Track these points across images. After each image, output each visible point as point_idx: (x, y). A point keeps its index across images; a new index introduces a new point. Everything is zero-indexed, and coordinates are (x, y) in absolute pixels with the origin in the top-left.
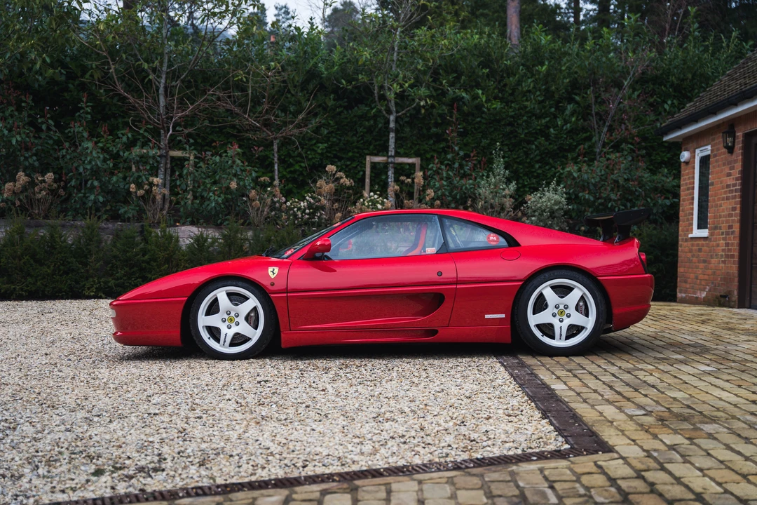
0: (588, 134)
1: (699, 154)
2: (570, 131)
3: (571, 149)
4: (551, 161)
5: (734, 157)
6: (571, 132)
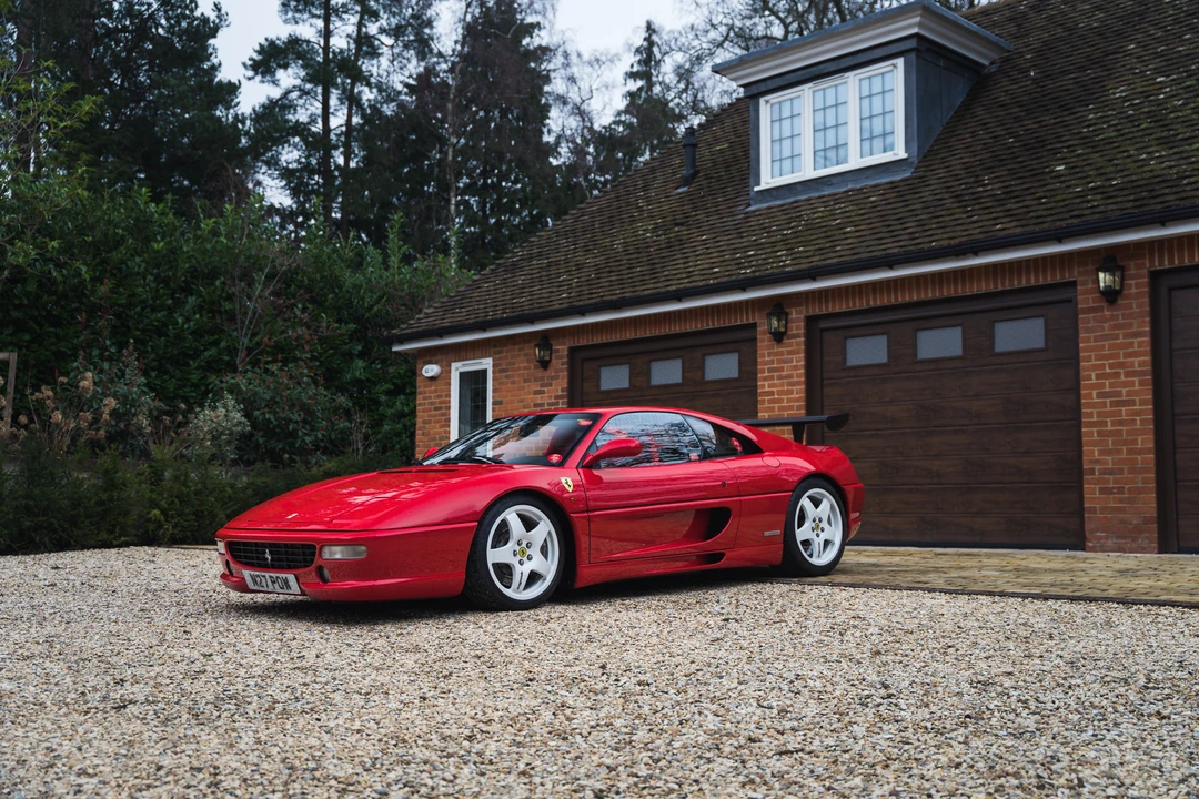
0: (216, 337)
1: (457, 368)
2: (193, 333)
3: (196, 355)
4: (171, 369)
5: (551, 372)
6: (197, 334)
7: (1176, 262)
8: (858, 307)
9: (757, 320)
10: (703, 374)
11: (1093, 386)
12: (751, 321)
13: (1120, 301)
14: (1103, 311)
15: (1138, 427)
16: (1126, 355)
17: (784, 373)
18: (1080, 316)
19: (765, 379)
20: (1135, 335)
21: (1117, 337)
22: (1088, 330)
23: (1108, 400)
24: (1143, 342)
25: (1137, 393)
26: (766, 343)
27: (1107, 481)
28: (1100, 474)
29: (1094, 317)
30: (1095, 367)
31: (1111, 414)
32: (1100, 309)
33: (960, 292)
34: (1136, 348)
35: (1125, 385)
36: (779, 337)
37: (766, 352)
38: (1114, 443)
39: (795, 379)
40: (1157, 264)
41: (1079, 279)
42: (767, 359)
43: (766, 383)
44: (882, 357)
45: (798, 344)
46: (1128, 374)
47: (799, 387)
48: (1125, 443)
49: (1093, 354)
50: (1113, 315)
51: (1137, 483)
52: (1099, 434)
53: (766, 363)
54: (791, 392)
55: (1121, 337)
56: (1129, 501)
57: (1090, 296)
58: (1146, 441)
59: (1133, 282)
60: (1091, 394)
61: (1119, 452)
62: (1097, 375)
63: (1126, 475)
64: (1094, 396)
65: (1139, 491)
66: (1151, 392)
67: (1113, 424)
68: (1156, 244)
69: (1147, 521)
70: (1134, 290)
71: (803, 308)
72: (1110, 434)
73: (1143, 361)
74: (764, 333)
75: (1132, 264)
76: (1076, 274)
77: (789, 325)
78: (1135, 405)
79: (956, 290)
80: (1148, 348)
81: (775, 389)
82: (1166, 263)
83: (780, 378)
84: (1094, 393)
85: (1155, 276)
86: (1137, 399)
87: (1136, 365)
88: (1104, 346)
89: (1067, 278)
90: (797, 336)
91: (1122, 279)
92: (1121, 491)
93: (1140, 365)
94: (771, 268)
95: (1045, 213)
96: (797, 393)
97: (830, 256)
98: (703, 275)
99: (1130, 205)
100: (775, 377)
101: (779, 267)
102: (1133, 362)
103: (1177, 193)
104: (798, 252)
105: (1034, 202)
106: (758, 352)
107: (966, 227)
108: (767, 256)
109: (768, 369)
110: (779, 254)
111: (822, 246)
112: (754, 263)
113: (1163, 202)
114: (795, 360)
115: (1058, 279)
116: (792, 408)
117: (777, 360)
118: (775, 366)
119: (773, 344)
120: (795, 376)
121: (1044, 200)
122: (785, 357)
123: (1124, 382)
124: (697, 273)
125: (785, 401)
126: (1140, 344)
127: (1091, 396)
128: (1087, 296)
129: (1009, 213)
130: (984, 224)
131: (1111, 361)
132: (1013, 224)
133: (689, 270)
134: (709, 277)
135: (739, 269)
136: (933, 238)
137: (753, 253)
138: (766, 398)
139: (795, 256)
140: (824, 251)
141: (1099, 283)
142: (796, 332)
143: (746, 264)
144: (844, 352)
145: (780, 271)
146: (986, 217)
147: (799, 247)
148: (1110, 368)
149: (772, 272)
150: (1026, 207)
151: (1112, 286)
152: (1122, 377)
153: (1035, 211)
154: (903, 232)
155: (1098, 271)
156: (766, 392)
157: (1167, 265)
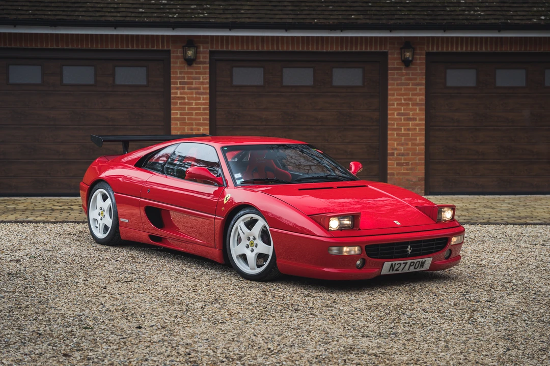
7: (440, 49)
8: (250, 49)
9: (170, 48)
10: (114, 80)
11: (395, 110)
12: (166, 49)
13: (411, 66)
14: (402, 70)
15: (418, 132)
16: (413, 95)
17: (193, 86)
18: (389, 72)
19: (178, 88)
20: (418, 84)
21: (408, 84)
22: (393, 79)
23: (403, 117)
24: (422, 89)
25: (417, 114)
26: (178, 65)
27: (401, 159)
28: (397, 155)
29: (397, 73)
30: (396, 100)
31: (404, 125)
32: (400, 69)
34: (418, 92)
35: (411, 110)
36: (190, 62)
38: (405, 140)
39: (202, 91)
40: (430, 49)
41: (389, 51)
42: (179, 75)
43: (179, 92)
44: (259, 82)
45: (204, 68)
46: (413, 105)
47: (205, 96)
48: (411, 140)
49: (395, 92)
50: (407, 73)
51: (416, 160)
52: (398, 135)
53: (178, 78)
54: (199, 99)
55: (411, 85)
56: (412, 169)
57: (396, 62)
58: (421, 139)
59: (418, 57)
61: (407, 144)
62: (397, 104)
63: (410, 157)
64: (396, 115)
65: (417, 164)
66: (424, 114)
67: (405, 130)
68: (431, 39)
69: (420, 180)
70: (418, 61)
71: (209, 45)
72: (403, 135)
73: (421, 98)
74: (177, 57)
75: (418, 47)
77: (197, 55)
78: (416, 121)
79: (317, 48)
80: (424, 92)
81: (185, 96)
82: (435, 49)
83: (189, 88)
84: (396, 113)
85: (428, 54)
86: (418, 118)
87: (418, 100)
88: (402, 89)
89: (383, 50)
90: (204, 63)
91: (413, 54)
92: (407, 164)
93: (420, 100)
94: (195, 17)
95: (377, 13)
96: (203, 100)
97: (239, 16)
98: (131, 12)
99: (426, 17)
100: (186, 88)
101: (201, 17)
102: (416, 98)
103: (448, 15)
104: (208, 9)
105: (364, 5)
106: (172, 70)
107: (330, 13)
108: (182, 7)
109: (180, 82)
110: (192, 7)
111: (227, 7)
112: (174, 10)
113: (444, 19)
114: (201, 78)
115: (378, 50)
116: (199, 109)
117: (187, 77)
118: (186, 80)
119: (184, 66)
120: (202, 89)
121: (370, 4)
122: (194, 75)
123: (411, 109)
124: (124, 10)
125: (194, 104)
126: (420, 90)
127: (393, 114)
128: (394, 61)
129: (352, 9)
130: (341, 13)
131: (405, 97)
132: (361, 17)
133: (112, 5)
134: (140, 15)
135: (164, 13)
136: (312, 17)
137: (166, 2)
138: (179, 101)
139: (208, 11)
140: (232, 12)
141: (401, 55)
142: (202, 60)
143: (168, 10)
144: (231, 76)
145: (203, 20)
146: (339, 8)
147: (206, 5)
148: (404, 101)
149: (198, 20)
150: (362, 6)
151: (409, 58)
152: (410, 106)
153: (369, 10)
154: (285, 8)
155: (401, 49)
156: (178, 97)
157: (435, 51)
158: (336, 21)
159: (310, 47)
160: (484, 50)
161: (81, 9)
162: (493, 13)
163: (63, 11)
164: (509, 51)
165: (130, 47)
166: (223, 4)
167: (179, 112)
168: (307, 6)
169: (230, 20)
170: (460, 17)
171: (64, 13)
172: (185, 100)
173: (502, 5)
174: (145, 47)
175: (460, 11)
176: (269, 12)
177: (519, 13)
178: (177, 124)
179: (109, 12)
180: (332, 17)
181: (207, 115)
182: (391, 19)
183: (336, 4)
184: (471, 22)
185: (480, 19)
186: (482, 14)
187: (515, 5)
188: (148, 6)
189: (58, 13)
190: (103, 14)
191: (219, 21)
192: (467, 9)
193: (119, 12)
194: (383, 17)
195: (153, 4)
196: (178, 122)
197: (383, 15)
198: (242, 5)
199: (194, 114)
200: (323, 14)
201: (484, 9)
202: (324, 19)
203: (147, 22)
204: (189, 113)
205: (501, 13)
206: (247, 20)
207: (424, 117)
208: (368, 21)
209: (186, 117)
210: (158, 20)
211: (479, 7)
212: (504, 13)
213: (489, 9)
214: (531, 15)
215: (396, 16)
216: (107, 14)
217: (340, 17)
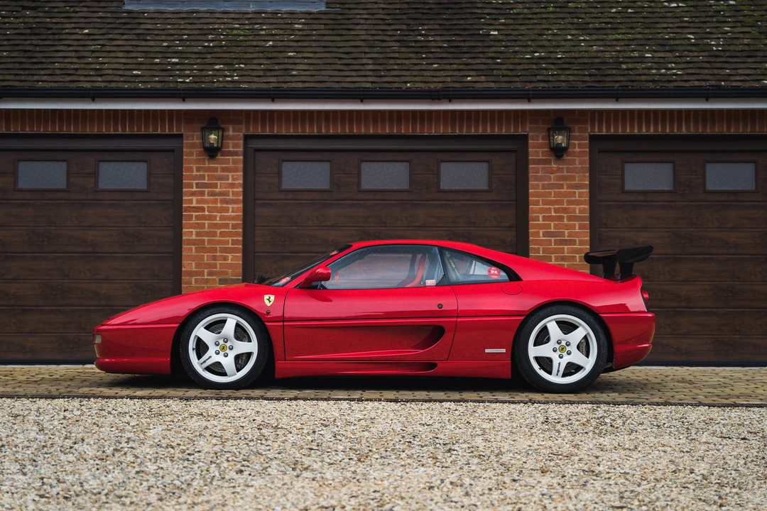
7: (612, 131)
8: (307, 132)
9: (182, 131)
10: (96, 183)
11: (541, 226)
12: (175, 132)
13: (565, 157)
14: (550, 164)
15: (578, 263)
16: (569, 203)
17: (218, 190)
18: (531, 166)
19: (193, 194)
20: (577, 186)
21: (561, 186)
22: (537, 179)
23: (553, 239)
24: (583, 193)
25: (576, 234)
29: (543, 168)
30: (542, 211)
31: (555, 251)
32: (548, 162)
33: (418, 132)
34: (577, 198)
35: (567, 227)
36: (212, 152)
37: (194, 167)
39: (231, 197)
40: (596, 130)
41: (530, 134)
42: (195, 173)
43: (194, 199)
44: (325, 184)
45: (235, 162)
46: (570, 219)
47: (235, 206)
49: (541, 199)
50: (558, 168)
53: (195, 178)
54: (227, 210)
55: (565, 187)
57: (541, 150)
59: (577, 142)
60: (538, 233)
62: (544, 217)
64: (541, 235)
66: (588, 234)
67: (557, 259)
68: (597, 113)
70: (577, 149)
71: (243, 127)
73: (582, 209)
74: (193, 146)
75: (576, 127)
76: (528, 130)
77: (224, 141)
78: (575, 245)
79: (414, 129)
80: (588, 199)
81: (205, 206)
82: (604, 130)
83: (211, 194)
84: (541, 232)
85: (593, 138)
86: (577, 240)
87: (577, 212)
88: (550, 193)
89: (520, 132)
90: (235, 154)
91: (569, 139)
93: (581, 212)
94: (218, 81)
95: (509, 73)
96: (233, 212)
97: (288, 79)
98: (121, 76)
99: (587, 79)
100: (206, 192)
101: (227, 82)
102: (575, 209)
103: (624, 75)
104: (241, 69)
105: (490, 61)
106: (184, 166)
107: (433, 73)
108: (201, 67)
109: (197, 184)
110: (217, 67)
111: (270, 67)
112: (188, 72)
113: (616, 82)
114: (230, 177)
115: (512, 131)
116: (226, 226)
117: (208, 175)
118: (206, 181)
119: (204, 159)
120: (231, 194)
121: (499, 61)
122: (219, 173)
123: (566, 225)
124: (110, 72)
125: (218, 219)
126: (581, 195)
127: (538, 234)
128: (537, 149)
129: (469, 67)
130: (451, 73)
131: (556, 206)
132: (483, 78)
133: (92, 66)
134: (133, 79)
135: (172, 76)
136: (403, 79)
137: (177, 60)
138: (194, 214)
139: (241, 73)
140: (277, 73)
141: (549, 140)
142: (232, 149)
143: (177, 72)
144: (279, 174)
145: (231, 86)
146: (448, 67)
147: (239, 64)
148: (555, 212)
149: (221, 85)
150: (485, 64)
151: (561, 144)
152: (565, 220)
153: (497, 69)
154: (362, 68)
155: (549, 130)
156: (194, 207)
157: (604, 132)
158: (440, 85)
159: (403, 127)
160: (684, 131)
161: (43, 72)
162: (697, 71)
163: (16, 75)
164: (725, 131)
165: (120, 130)
166: (265, 62)
167: (194, 231)
168: (398, 64)
169: (272, 86)
170: (643, 78)
171: (17, 78)
172: (204, 211)
173: (712, 60)
174: (143, 129)
175: (644, 68)
176: (336, 73)
177: (740, 71)
178: (191, 249)
179: (86, 76)
180: (435, 79)
181: (239, 236)
182: (530, 82)
183: (445, 61)
184: (661, 84)
185: (676, 81)
186: (679, 73)
187: (735, 60)
188: (149, 67)
189: (7, 77)
190: (75, 78)
191: (254, 86)
192: (655, 66)
193: (101, 76)
194: (517, 79)
195: (157, 64)
196: (193, 247)
197: (519, 76)
198: (296, 64)
199: (218, 234)
200: (423, 76)
201: (683, 66)
202: (421, 82)
203: (143, 89)
204: (210, 232)
205: (710, 72)
206: (300, 85)
207: (588, 238)
208: (492, 85)
209: (206, 238)
210: (159, 86)
211: (674, 63)
212: (716, 71)
213: (691, 66)
214: (759, 75)
215: (538, 78)
216: (82, 78)
217: (449, 79)
